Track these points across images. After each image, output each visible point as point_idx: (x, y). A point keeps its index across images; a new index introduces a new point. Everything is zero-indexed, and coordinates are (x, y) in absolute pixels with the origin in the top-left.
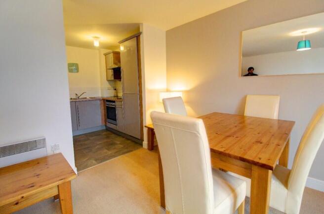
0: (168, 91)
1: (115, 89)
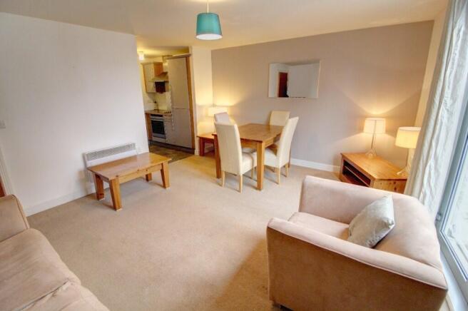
0: (214, 106)
1: (155, 102)
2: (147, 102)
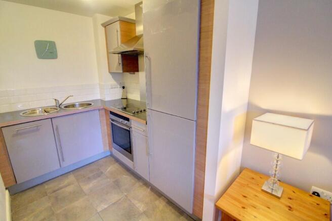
1: (124, 88)
2: (110, 87)
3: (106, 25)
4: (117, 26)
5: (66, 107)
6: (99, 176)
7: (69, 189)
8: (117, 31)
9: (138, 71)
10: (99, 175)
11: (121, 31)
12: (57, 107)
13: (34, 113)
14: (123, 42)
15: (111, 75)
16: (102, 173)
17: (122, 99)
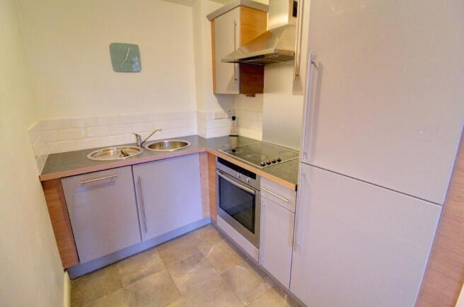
1: (234, 118)
2: (214, 117)
3: (212, 18)
4: (236, 15)
5: (150, 147)
6: (198, 261)
7: (155, 279)
8: (235, 25)
9: (261, 92)
10: (197, 259)
11: (242, 24)
12: (138, 146)
13: (106, 154)
14: (243, 44)
15: (217, 97)
16: (202, 255)
17: (230, 136)
